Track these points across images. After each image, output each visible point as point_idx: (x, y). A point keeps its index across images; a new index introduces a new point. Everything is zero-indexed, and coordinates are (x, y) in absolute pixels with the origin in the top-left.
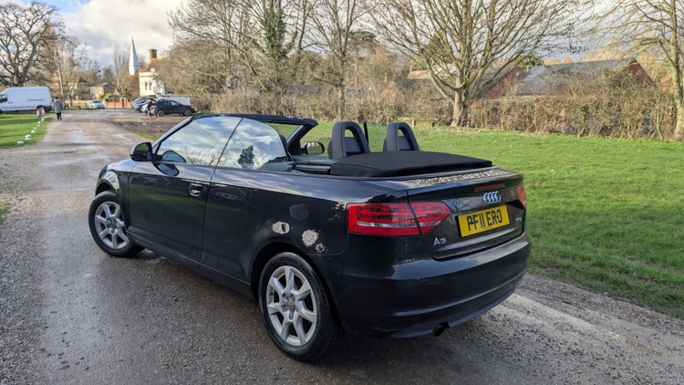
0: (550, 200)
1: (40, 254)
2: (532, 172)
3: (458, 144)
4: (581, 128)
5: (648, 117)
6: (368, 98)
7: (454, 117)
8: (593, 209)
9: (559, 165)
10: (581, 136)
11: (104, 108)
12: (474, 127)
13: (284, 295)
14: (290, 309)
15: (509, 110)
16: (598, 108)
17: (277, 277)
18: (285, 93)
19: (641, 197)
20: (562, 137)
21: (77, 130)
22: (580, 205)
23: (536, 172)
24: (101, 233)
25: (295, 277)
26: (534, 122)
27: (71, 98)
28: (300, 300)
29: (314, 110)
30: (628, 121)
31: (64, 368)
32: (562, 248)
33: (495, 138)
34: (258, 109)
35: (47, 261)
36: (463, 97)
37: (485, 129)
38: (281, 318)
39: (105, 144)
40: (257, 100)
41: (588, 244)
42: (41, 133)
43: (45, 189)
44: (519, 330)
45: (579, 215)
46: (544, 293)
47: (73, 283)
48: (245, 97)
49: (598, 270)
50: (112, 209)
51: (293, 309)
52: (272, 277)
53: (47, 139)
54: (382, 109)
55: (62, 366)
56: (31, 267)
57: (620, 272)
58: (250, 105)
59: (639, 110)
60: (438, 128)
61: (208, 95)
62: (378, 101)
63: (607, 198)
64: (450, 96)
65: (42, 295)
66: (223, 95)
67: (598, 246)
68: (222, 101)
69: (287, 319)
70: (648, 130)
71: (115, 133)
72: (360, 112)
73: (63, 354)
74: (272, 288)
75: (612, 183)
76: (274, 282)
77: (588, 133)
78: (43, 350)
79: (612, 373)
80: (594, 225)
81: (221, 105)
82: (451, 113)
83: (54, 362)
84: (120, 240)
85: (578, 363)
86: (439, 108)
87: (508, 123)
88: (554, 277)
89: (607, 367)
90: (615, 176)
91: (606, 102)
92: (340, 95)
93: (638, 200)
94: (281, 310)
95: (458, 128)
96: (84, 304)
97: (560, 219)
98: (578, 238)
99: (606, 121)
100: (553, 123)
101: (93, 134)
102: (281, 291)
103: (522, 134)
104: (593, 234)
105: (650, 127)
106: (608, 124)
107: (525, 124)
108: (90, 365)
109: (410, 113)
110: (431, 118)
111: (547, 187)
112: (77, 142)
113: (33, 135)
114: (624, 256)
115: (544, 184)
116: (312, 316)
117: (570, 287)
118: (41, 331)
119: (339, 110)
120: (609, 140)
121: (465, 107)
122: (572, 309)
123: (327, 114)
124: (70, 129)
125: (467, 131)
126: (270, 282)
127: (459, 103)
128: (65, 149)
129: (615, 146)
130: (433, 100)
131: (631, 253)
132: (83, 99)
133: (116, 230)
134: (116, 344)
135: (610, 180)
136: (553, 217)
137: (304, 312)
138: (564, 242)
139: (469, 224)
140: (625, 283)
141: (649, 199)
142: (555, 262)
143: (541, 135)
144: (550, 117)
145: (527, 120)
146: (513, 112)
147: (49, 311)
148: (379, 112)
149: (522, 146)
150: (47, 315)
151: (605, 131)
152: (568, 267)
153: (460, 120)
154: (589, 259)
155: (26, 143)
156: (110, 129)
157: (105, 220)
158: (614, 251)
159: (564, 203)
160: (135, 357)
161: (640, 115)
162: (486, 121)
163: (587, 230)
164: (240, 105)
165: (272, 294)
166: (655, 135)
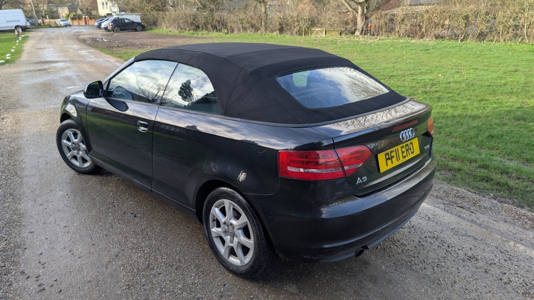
0: (440, 104)
1: (19, 173)
2: (423, 77)
3: (361, 51)
4: (462, 34)
5: (517, 24)
6: (287, 13)
7: (358, 27)
8: (475, 112)
9: (445, 70)
10: (462, 41)
11: (70, 26)
12: (374, 35)
13: (225, 223)
14: (231, 235)
15: (403, 20)
16: (476, 17)
17: (218, 207)
18: (218, 10)
19: (514, 99)
20: (446, 42)
21: (48, 48)
22: (465, 108)
23: (427, 77)
24: (68, 155)
25: (234, 209)
26: (423, 29)
27: (43, 17)
28: (238, 229)
29: (242, 23)
30: (501, 28)
31: (40, 291)
32: (453, 151)
33: (392, 45)
34: (197, 24)
35: (25, 180)
36: (365, 10)
37: (383, 37)
38: (223, 242)
39: (72, 61)
40: (195, 16)
41: (473, 147)
42: (19, 52)
43: (23, 106)
44: (423, 237)
45: (465, 118)
46: (441, 199)
47: (47, 201)
48: (185, 14)
49: (484, 172)
50: (75, 135)
51: (233, 235)
52: (213, 207)
53: (24, 57)
54: (298, 21)
55: (39, 289)
56: (12, 186)
57: (502, 173)
58: (190, 21)
59: (511, 18)
60: (344, 37)
61: (155, 13)
62: (295, 14)
63: (486, 100)
64: (354, 9)
65: (21, 215)
66: (167, 13)
67: (482, 148)
68: (166, 18)
69: (228, 243)
70: (517, 35)
71: (80, 49)
72: (280, 24)
73: (39, 276)
74: (214, 216)
75: (490, 86)
76: (216, 211)
77: (467, 38)
78: (23, 272)
79: (503, 278)
80: (477, 127)
81: (167, 22)
82: (355, 24)
83: (32, 285)
84: (84, 161)
85: (474, 269)
86: (345, 19)
87: (402, 31)
88: (449, 181)
89: (498, 271)
90: (492, 79)
91: (484, 11)
92: (263, 10)
93: (512, 102)
94: (223, 235)
95: (361, 37)
96: (57, 223)
97: (449, 123)
98: (465, 141)
99: (483, 27)
100: (439, 31)
101: (62, 51)
102: (222, 219)
103: (413, 41)
104: (477, 136)
105: (519, 32)
106: (485, 31)
107: (415, 32)
108: (62, 287)
109: (322, 24)
110: (339, 28)
111: (437, 92)
112: (49, 59)
113: (13, 54)
114: (504, 157)
115: (434, 89)
116: (250, 243)
117: (462, 190)
118: (21, 252)
119: (263, 23)
120: (484, 44)
121: (366, 18)
122: (465, 213)
123: (253, 26)
124: (42, 46)
125: (368, 39)
126: (212, 211)
127: (362, 15)
128: (39, 67)
129: (490, 50)
130: (340, 13)
131: (510, 154)
132: (52, 18)
133: (80, 152)
134: (85, 264)
135: (487, 83)
136: (443, 121)
137: (243, 239)
138: (454, 145)
139: (387, 160)
140: (507, 184)
141: (521, 100)
142: (447, 165)
143: (429, 41)
144: (437, 25)
145: (418, 28)
146: (406, 22)
147: (27, 231)
148: (296, 24)
149: (413, 52)
150: (25, 235)
151: (481, 36)
152: (459, 170)
153: (363, 30)
154: (476, 161)
155: (7, 62)
156: (76, 46)
157: (70, 144)
158: (495, 152)
159: (452, 107)
160: (100, 278)
161: (511, 22)
162: (384, 30)
163: (473, 133)
164: (181, 21)
165: (214, 220)
166: (522, 39)
